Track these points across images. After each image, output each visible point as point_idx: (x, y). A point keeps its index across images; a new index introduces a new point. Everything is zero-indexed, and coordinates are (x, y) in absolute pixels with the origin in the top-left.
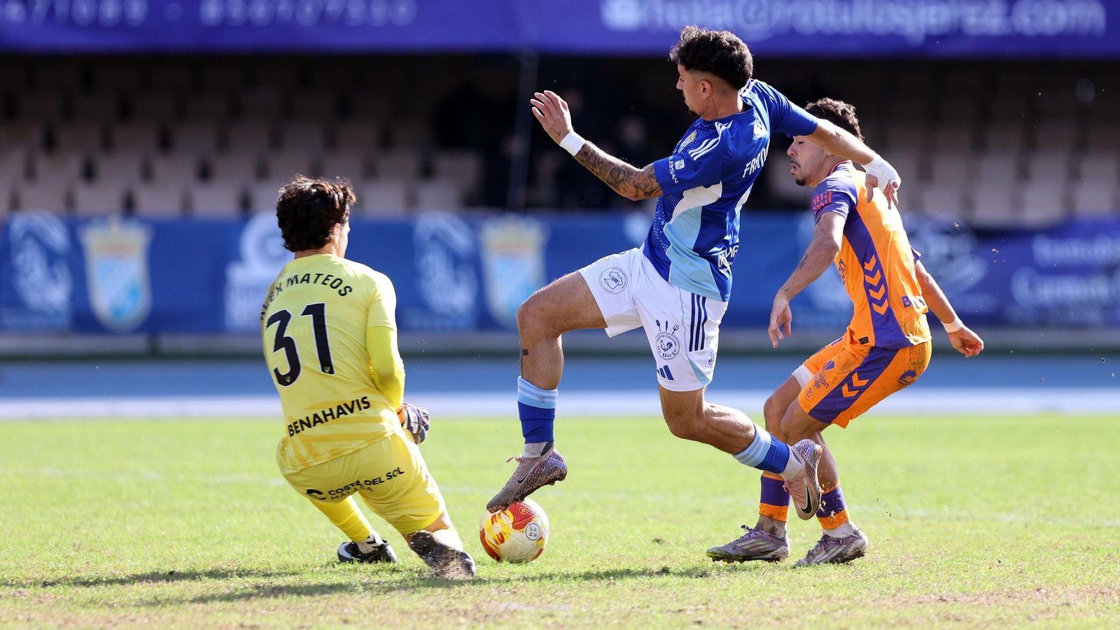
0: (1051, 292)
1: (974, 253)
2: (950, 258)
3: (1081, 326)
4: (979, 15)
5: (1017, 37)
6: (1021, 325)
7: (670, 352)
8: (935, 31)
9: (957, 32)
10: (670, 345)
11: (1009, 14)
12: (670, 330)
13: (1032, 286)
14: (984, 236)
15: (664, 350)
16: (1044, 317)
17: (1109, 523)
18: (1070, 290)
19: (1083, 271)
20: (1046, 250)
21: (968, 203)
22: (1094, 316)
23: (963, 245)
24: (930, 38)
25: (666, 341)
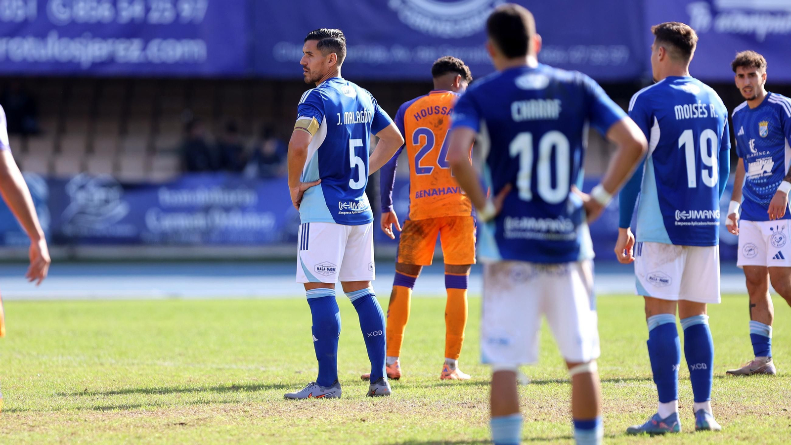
0: (169, 223)
1: (122, 199)
2: (107, 202)
3: (188, 244)
4: (127, 49)
5: (149, 64)
6: (151, 243)
7: (781, 242)
8: (98, 60)
9: (111, 60)
10: (781, 238)
11: (144, 48)
12: (780, 229)
13: (158, 219)
14: (129, 188)
15: (778, 242)
16: (165, 239)
17: (227, 367)
18: (182, 222)
19: (190, 210)
20: (167, 197)
21: (117, 167)
22: (196, 238)
23: (114, 194)
24: (96, 65)
25: (778, 237)
